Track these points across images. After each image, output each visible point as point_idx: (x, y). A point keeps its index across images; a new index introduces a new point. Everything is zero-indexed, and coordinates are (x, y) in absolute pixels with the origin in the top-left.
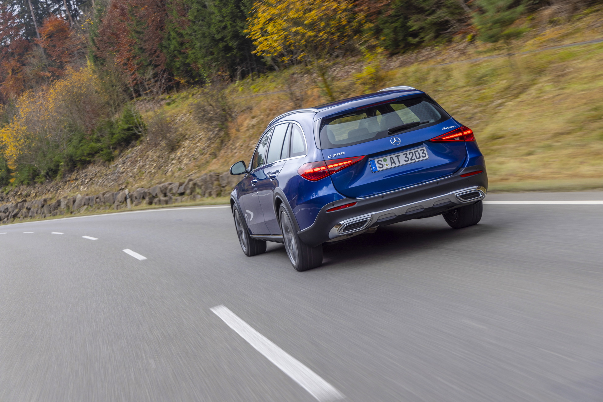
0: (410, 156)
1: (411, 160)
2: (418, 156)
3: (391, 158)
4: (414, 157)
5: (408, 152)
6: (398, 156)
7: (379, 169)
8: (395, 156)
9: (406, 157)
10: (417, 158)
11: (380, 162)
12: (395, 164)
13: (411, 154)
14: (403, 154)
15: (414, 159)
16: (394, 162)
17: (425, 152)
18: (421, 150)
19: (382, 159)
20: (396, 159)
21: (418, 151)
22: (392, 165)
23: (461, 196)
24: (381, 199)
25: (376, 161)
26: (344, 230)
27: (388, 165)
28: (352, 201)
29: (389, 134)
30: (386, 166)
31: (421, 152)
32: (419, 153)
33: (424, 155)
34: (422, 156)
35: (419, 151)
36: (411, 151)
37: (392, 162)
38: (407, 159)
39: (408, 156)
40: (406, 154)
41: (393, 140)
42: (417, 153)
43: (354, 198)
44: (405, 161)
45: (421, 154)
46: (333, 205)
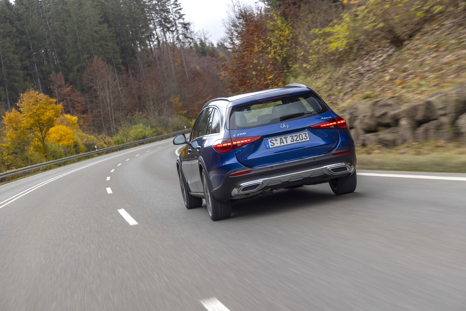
0: (295, 138)
1: (296, 141)
2: (301, 138)
3: (281, 139)
4: (298, 139)
5: (294, 135)
6: (286, 138)
7: (271, 147)
8: (284, 138)
9: (292, 138)
10: (300, 140)
11: (272, 141)
12: (284, 143)
13: (296, 137)
14: (290, 136)
15: (298, 140)
16: (283, 142)
17: (307, 135)
18: (304, 134)
19: (274, 139)
20: (284, 140)
21: (301, 134)
22: (281, 144)
23: (332, 170)
24: (270, 169)
25: (269, 140)
26: (242, 191)
27: (278, 144)
28: (249, 169)
29: (281, 120)
30: (277, 145)
31: (304, 136)
32: (302, 136)
33: (306, 138)
34: (304, 138)
35: (303, 134)
36: (296, 134)
37: (282, 141)
38: (292, 140)
39: (294, 138)
40: (293, 136)
41: (282, 126)
42: (301, 136)
43: (251, 167)
44: (291, 141)
45: (304, 137)
46: (235, 172)
